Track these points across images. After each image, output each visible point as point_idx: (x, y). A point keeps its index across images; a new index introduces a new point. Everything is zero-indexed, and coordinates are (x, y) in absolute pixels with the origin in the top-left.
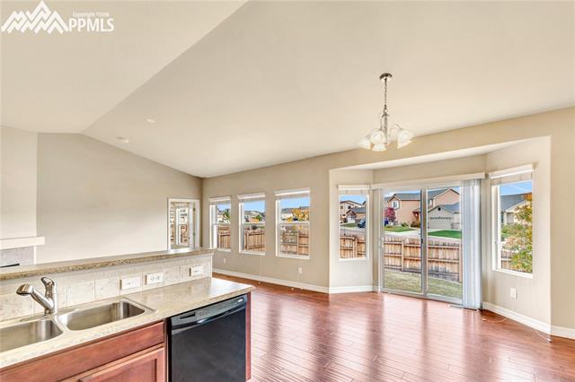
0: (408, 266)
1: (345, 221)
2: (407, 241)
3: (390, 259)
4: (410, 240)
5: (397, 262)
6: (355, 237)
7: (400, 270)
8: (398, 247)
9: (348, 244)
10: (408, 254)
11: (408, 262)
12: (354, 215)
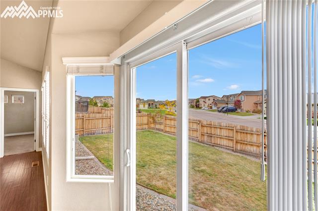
0: (239, 148)
1: (211, 108)
2: (238, 127)
3: (225, 140)
4: (240, 126)
5: (231, 144)
6: (200, 121)
7: (233, 150)
8: (231, 132)
9: (195, 126)
10: (239, 138)
11: (239, 145)
12: (216, 104)
